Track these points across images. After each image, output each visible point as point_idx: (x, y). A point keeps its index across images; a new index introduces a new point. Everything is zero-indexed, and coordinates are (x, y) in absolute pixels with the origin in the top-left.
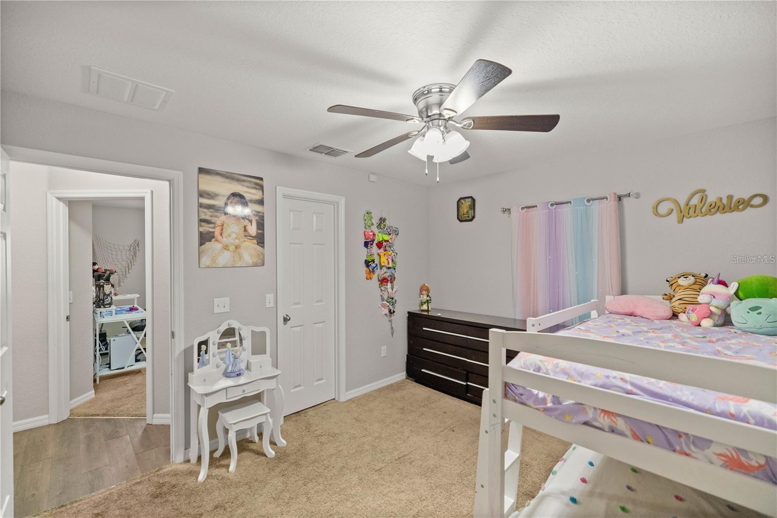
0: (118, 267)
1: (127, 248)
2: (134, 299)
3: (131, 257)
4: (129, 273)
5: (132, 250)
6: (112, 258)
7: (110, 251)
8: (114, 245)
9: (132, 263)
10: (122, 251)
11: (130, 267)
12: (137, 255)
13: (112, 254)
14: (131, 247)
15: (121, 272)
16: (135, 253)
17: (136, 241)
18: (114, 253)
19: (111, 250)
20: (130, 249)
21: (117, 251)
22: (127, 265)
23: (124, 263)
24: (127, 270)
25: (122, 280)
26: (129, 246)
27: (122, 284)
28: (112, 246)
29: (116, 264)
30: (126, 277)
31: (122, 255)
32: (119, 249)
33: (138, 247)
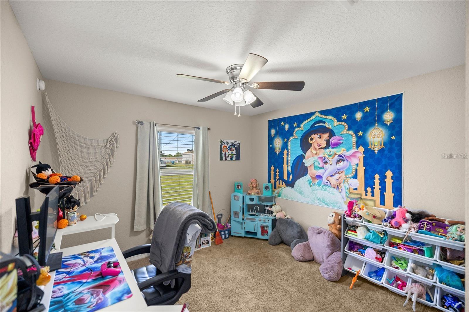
0: (90, 170)
1: (101, 143)
2: (111, 228)
3: (107, 157)
4: (104, 178)
5: (108, 146)
6: (82, 157)
7: (79, 148)
8: (85, 139)
9: (109, 164)
10: (95, 148)
11: (106, 170)
12: (115, 153)
13: (82, 152)
14: (107, 142)
15: (94, 176)
16: (112, 150)
17: (113, 134)
18: (85, 150)
19: (81, 146)
20: (106, 146)
21: (88, 148)
22: (102, 168)
23: (98, 165)
24: (102, 175)
25: (95, 189)
26: (105, 141)
27: (95, 194)
28: (82, 141)
29: (87, 166)
30: (101, 184)
31: (95, 153)
32: (92, 145)
33: (117, 144)
